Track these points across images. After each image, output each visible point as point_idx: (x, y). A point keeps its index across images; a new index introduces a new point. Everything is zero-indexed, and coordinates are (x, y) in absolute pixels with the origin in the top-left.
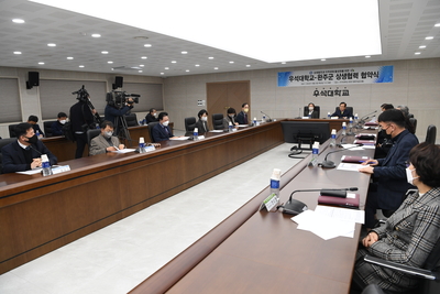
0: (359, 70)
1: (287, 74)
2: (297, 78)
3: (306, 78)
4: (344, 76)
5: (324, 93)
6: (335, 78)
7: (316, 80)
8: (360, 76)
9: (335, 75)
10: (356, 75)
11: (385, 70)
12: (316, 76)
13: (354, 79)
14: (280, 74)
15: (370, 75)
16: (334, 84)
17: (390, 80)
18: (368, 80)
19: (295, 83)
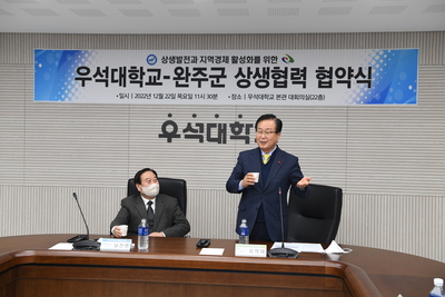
0: (310, 60)
1: (67, 56)
2: (104, 76)
3: (135, 75)
4: (263, 77)
5: (196, 133)
6: (230, 82)
7: (168, 86)
8: (312, 79)
9: (231, 70)
10: (299, 76)
11: (391, 61)
12: (168, 69)
13: (293, 89)
14: (41, 57)
15: (346, 76)
16: (230, 101)
17: (409, 97)
18: (339, 95)
19: (94, 93)
